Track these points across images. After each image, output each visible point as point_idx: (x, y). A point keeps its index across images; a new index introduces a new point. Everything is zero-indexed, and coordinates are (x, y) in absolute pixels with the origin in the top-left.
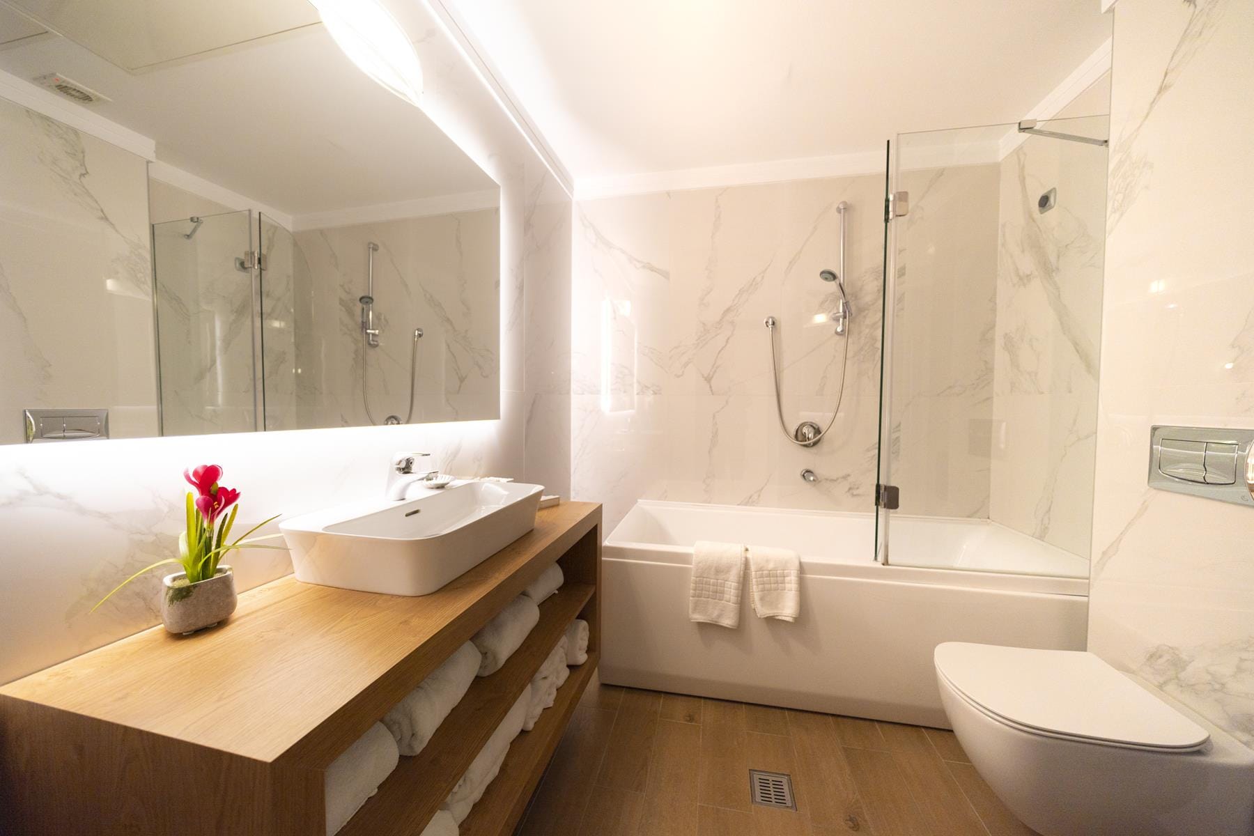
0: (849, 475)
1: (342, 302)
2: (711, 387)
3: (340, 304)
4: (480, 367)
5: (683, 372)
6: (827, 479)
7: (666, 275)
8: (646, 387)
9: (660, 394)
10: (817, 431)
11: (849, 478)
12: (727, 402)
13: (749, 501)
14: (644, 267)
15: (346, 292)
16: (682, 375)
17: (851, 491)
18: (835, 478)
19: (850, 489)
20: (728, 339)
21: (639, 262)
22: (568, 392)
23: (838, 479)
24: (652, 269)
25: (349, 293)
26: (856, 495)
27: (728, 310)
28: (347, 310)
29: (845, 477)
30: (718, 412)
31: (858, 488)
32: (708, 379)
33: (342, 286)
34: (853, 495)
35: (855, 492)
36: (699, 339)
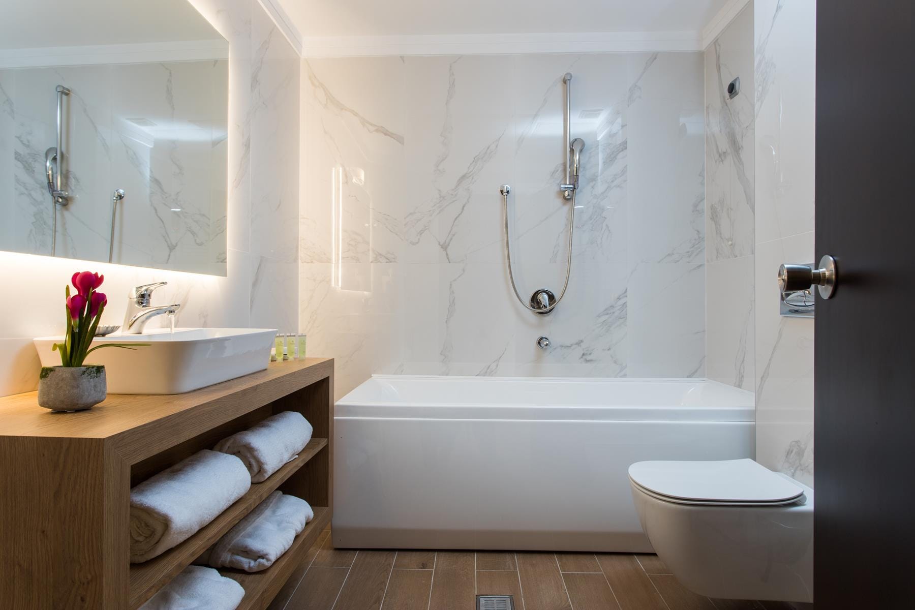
0: (582, 341)
1: (18, 156)
2: (447, 254)
3: (16, 158)
4: (193, 234)
5: (419, 239)
6: (562, 346)
7: (400, 139)
8: (380, 255)
9: (395, 262)
10: (551, 298)
11: (582, 344)
12: (464, 270)
13: (487, 372)
14: (377, 131)
15: (24, 144)
16: (417, 243)
17: (584, 357)
18: (569, 345)
19: (583, 354)
20: (464, 206)
21: (371, 125)
22: (296, 260)
23: (572, 345)
24: (386, 133)
25: (28, 146)
26: (589, 361)
27: (464, 177)
28: (25, 167)
29: (579, 343)
30: (455, 280)
31: (590, 354)
32: (444, 247)
33: (18, 138)
34: (587, 361)
35: (589, 358)
36: (435, 205)
